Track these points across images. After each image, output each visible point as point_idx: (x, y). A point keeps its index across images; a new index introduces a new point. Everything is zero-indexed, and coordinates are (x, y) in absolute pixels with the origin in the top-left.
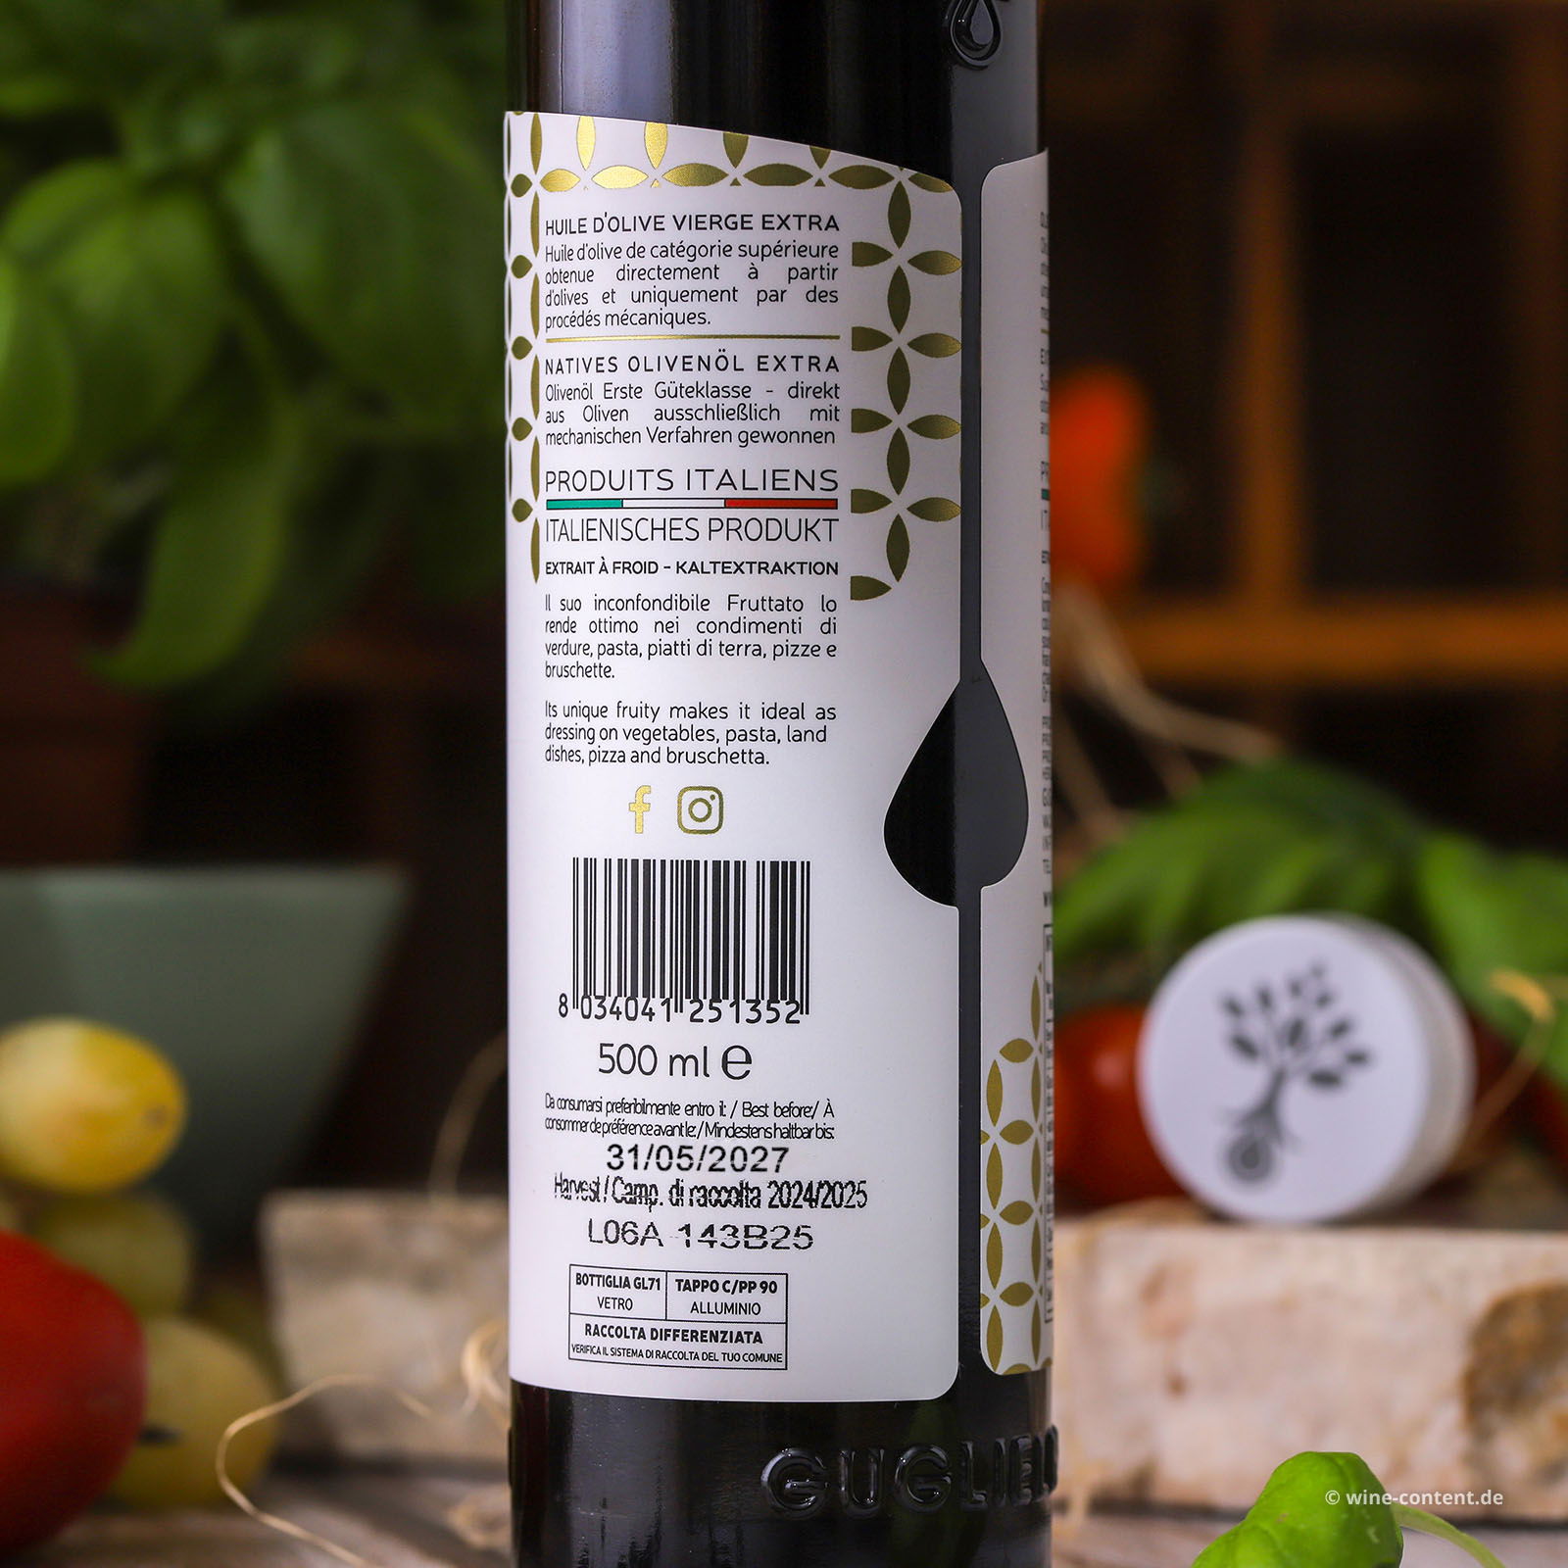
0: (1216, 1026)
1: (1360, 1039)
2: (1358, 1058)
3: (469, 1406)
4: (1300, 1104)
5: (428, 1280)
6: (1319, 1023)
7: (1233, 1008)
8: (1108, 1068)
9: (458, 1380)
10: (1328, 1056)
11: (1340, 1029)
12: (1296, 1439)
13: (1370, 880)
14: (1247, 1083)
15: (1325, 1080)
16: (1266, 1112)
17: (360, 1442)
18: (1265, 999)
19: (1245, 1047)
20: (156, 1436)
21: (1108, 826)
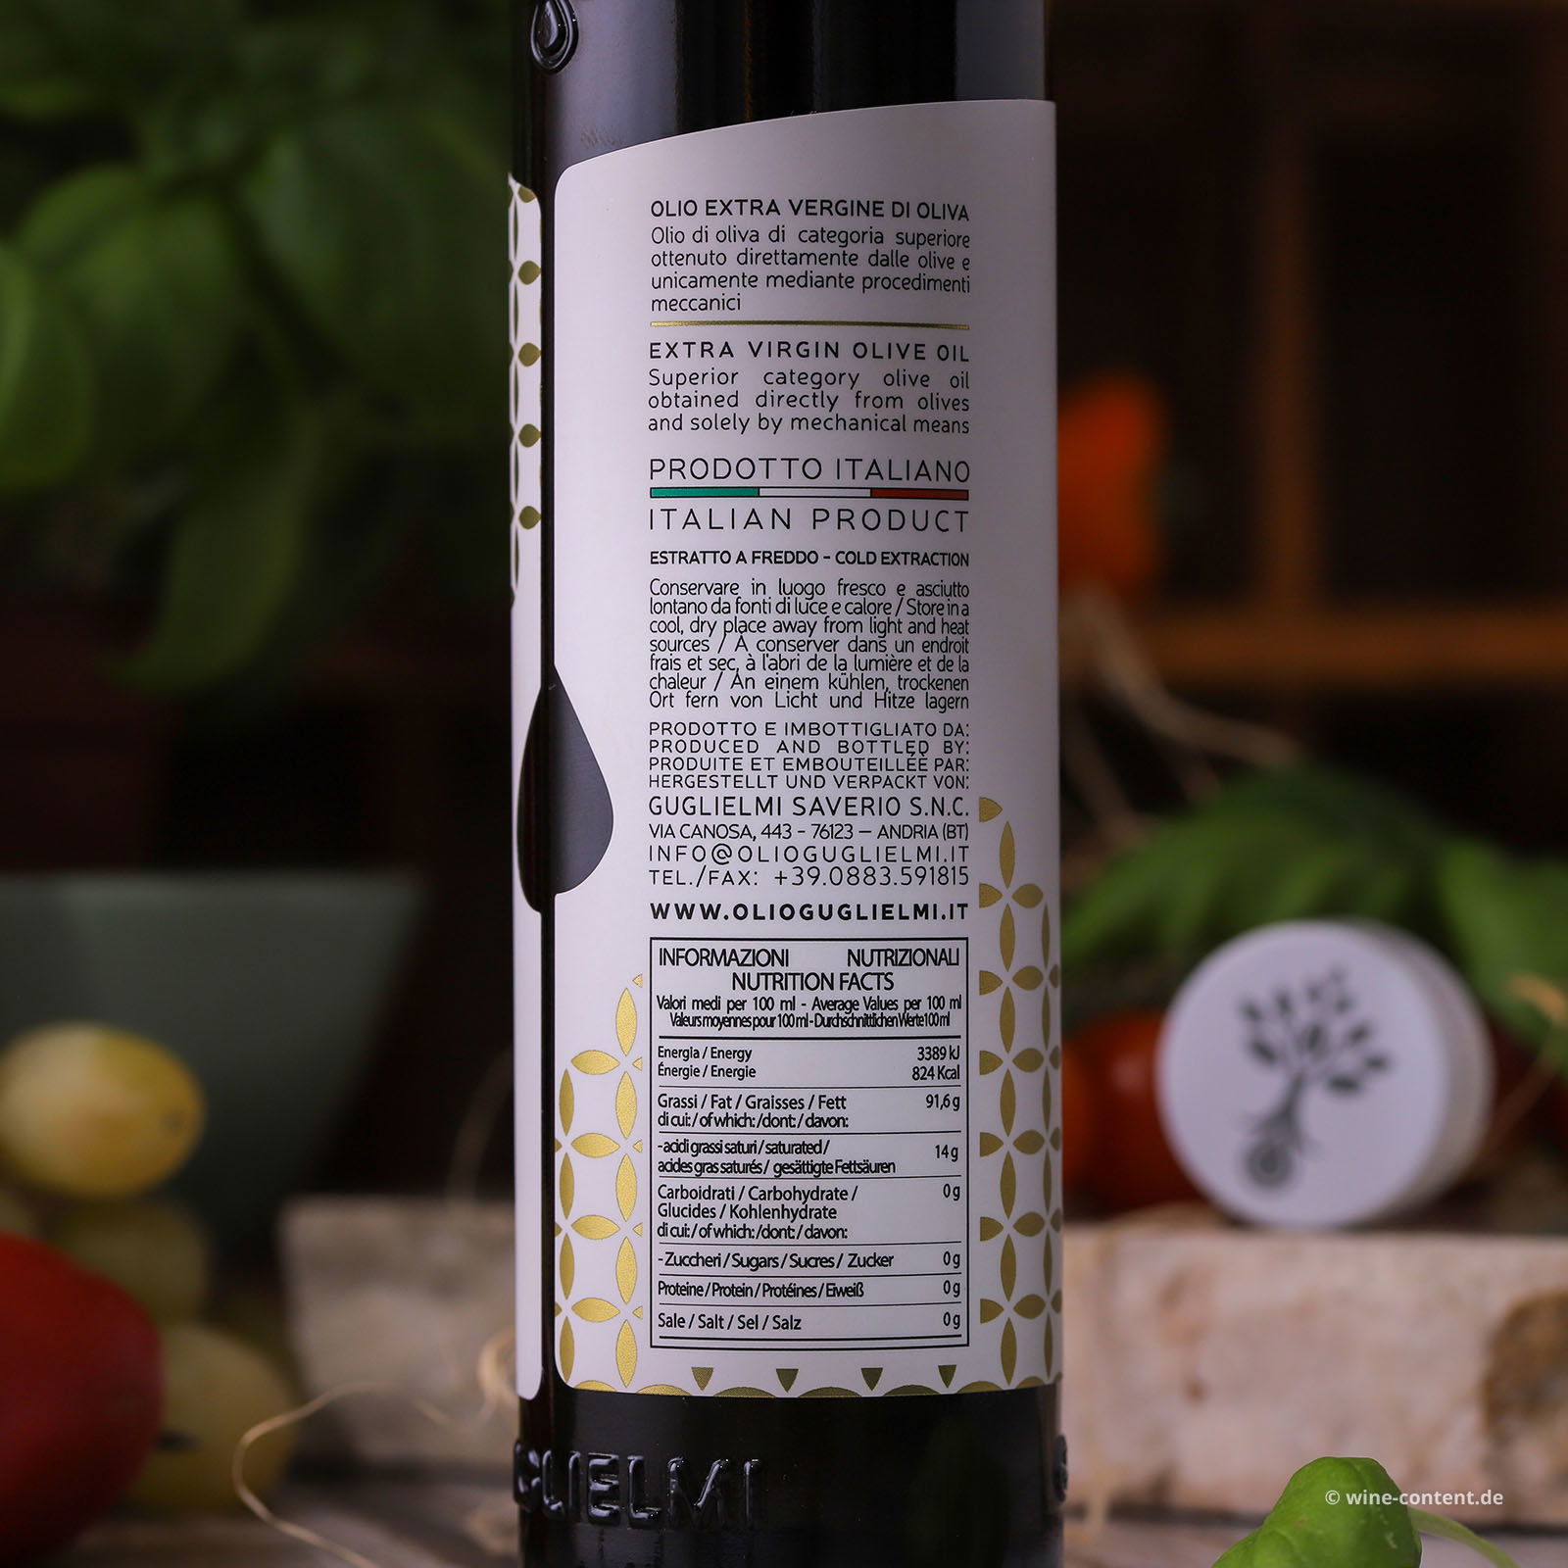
0: (1234, 1032)
1: (1380, 1043)
2: (1377, 1064)
3: (486, 1413)
4: (1319, 1110)
5: (447, 1286)
6: (1338, 1028)
7: (1252, 1013)
8: (1127, 1074)
9: (474, 1385)
10: (1347, 1061)
11: (1359, 1035)
12: (1316, 1445)
13: (1389, 884)
14: (1265, 1089)
15: (1345, 1085)
16: (1285, 1119)
17: (378, 1447)
18: (1284, 1004)
19: (1263, 1052)
20: (173, 1442)
21: (1127, 832)
